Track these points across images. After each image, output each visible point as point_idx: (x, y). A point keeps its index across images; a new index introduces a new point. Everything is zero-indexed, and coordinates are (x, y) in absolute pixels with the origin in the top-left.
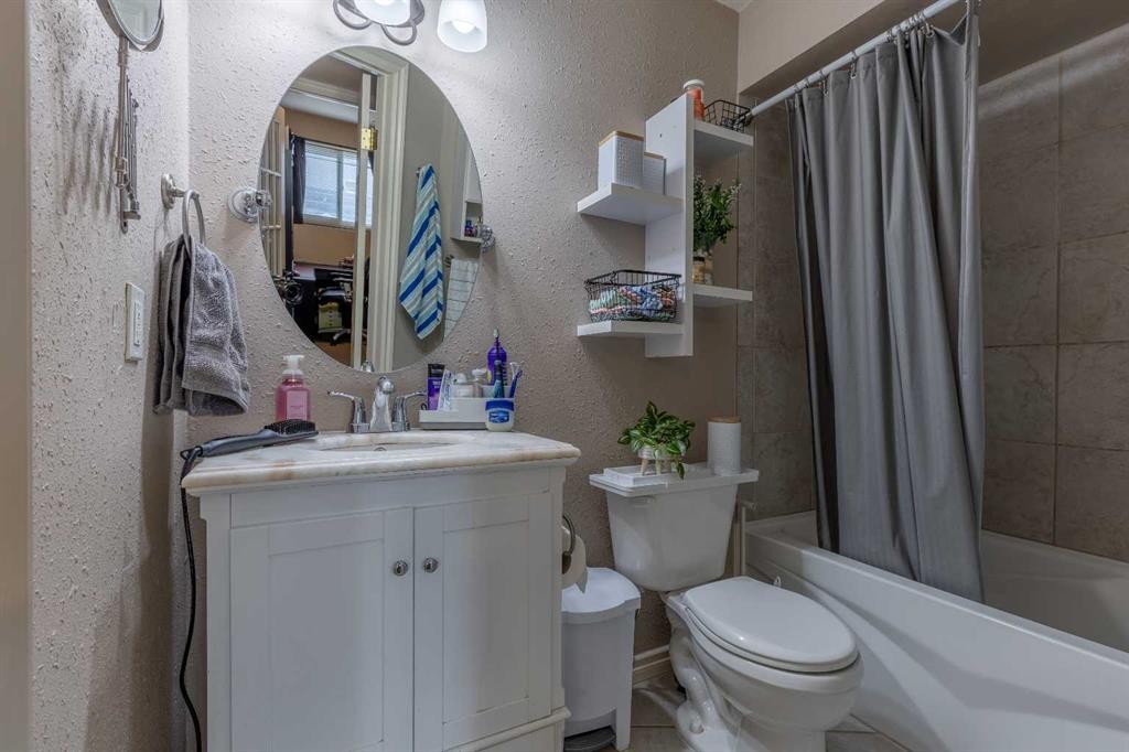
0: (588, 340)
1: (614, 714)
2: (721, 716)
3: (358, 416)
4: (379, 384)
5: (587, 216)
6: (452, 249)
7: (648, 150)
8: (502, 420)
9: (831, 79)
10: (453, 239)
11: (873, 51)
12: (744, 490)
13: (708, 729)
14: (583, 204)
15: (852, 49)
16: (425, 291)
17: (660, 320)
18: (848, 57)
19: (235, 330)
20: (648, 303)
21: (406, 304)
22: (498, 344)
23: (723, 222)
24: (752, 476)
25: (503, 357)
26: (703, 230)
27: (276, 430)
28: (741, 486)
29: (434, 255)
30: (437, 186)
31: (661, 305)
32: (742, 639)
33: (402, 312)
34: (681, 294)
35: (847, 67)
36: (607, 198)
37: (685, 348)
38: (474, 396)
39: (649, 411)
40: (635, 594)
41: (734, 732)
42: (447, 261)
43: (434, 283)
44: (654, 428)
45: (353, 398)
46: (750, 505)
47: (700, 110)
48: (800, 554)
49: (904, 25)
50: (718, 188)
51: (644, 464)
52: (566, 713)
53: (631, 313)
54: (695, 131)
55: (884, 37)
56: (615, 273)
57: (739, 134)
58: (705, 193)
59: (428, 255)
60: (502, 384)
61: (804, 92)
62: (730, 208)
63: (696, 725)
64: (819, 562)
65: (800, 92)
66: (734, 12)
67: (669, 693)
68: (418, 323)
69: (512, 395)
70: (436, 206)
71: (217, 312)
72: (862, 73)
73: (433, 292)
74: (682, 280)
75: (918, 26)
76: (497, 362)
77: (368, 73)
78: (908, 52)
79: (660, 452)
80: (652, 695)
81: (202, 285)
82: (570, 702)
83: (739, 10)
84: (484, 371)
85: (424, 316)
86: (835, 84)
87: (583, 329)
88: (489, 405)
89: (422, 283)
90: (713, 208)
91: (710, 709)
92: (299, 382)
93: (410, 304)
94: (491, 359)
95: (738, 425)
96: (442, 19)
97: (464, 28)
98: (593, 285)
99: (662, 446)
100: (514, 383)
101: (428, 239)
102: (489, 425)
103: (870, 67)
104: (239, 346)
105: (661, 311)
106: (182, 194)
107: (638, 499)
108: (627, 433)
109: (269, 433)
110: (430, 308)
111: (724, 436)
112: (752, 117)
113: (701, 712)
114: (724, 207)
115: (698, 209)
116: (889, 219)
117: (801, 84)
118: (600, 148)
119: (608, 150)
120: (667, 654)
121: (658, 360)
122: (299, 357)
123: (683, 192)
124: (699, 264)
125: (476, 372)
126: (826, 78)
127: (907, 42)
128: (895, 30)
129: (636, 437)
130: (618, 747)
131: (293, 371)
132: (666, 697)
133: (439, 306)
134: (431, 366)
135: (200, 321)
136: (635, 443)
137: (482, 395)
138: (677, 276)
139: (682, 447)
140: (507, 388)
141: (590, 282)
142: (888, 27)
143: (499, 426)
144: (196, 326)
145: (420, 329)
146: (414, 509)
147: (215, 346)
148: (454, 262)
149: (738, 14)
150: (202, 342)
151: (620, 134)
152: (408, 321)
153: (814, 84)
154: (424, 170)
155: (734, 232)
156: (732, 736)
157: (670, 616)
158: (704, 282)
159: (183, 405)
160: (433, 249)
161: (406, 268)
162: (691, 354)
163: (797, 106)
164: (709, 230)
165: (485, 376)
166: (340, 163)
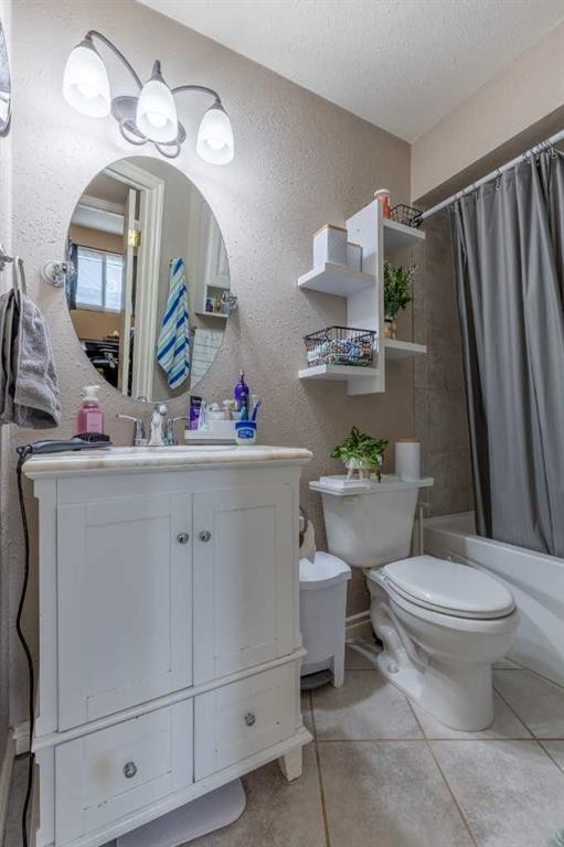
0: (306, 381)
1: (332, 659)
2: (411, 660)
3: (139, 434)
4: (156, 408)
5: (305, 289)
6: (196, 321)
7: (349, 240)
8: (248, 436)
9: (482, 190)
10: (197, 315)
11: (513, 168)
12: (423, 492)
13: (401, 669)
14: (303, 280)
15: (497, 168)
16: (176, 353)
17: (360, 365)
18: (494, 174)
19: (50, 365)
20: (353, 351)
21: (162, 362)
22: (242, 381)
23: (404, 295)
24: (429, 482)
25: (246, 390)
26: (389, 300)
27: (83, 439)
28: (421, 488)
29: (182, 326)
30: (185, 273)
31: (362, 354)
32: (428, 596)
33: (159, 368)
34: (376, 346)
35: (493, 181)
36: (322, 274)
37: (379, 386)
38: (225, 419)
39: (353, 434)
40: (347, 569)
41: (422, 670)
42: (192, 331)
43: (183, 347)
44: (357, 446)
45: (135, 420)
46: (427, 505)
47: (388, 212)
48: (464, 541)
49: (535, 150)
50: (400, 270)
51: (350, 473)
52: (304, 652)
53: (340, 359)
54: (385, 227)
55: (520, 159)
56: (328, 329)
57: (415, 229)
58: (390, 273)
59: (179, 325)
60: (247, 411)
61: (462, 201)
62: (409, 285)
63: (393, 667)
64: (477, 545)
65: (459, 200)
66: (407, 143)
67: (369, 646)
68: (171, 377)
69: (254, 418)
70: (185, 288)
71: (39, 347)
72: (505, 185)
73: (182, 353)
74: (376, 336)
75: (546, 150)
76: (243, 394)
77: (134, 189)
78: (539, 169)
79: (364, 463)
80: (357, 648)
81: (27, 326)
82: (306, 644)
83: (411, 143)
84: (231, 402)
85: (175, 372)
86: (485, 193)
87: (303, 373)
88: (238, 425)
89: (173, 347)
90: (397, 284)
91: (402, 655)
92: (95, 406)
93: (165, 362)
94: (237, 392)
95: (418, 444)
96: (201, 138)
97: (217, 145)
98: (311, 341)
99: (364, 458)
100: (256, 410)
101: (178, 314)
102: (238, 440)
103: (511, 180)
104: (52, 376)
105: (362, 358)
106: (11, 260)
107: (347, 497)
108: (337, 449)
109: (78, 440)
110: (180, 365)
111: (408, 452)
112: (422, 220)
113: (395, 657)
114: (404, 283)
115: (386, 285)
116: (527, 290)
117: (459, 195)
118: (315, 239)
119: (321, 239)
120: (368, 617)
121: (357, 397)
122: (94, 388)
123: (376, 270)
124: (389, 324)
125: (226, 402)
126: (478, 190)
127: (538, 162)
128: (528, 153)
129: (344, 452)
130: (336, 685)
131: (89, 398)
132: (367, 649)
133: (187, 364)
134: (193, 398)
135: (26, 353)
136: (344, 457)
137: (232, 418)
138: (373, 333)
139: (379, 459)
140: (251, 414)
141: (307, 338)
142: (524, 152)
143: (246, 440)
144: (24, 357)
145: (172, 382)
146: (193, 495)
147: (37, 372)
148: (198, 332)
149: (410, 146)
150: (29, 369)
151: (331, 227)
152: (164, 376)
153: (470, 194)
154: (175, 262)
155: (410, 302)
156: (420, 674)
157: (370, 586)
158: (392, 338)
159: (13, 419)
160: (182, 321)
161: (161, 336)
162: (383, 391)
163: (456, 211)
164: (395, 300)
165: (233, 405)
166: (104, 264)
